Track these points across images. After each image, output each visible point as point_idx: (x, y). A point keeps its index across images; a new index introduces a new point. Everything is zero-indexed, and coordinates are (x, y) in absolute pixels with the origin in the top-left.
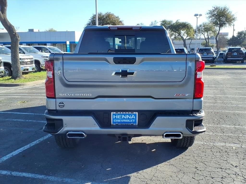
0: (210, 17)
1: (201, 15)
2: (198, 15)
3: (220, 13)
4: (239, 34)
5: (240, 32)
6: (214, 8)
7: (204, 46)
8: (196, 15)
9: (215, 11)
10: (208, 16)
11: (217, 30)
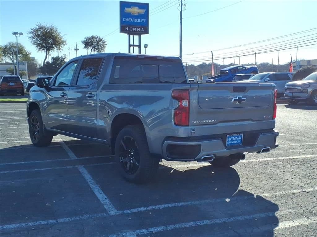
0: (33, 38)
1: (21, 34)
2: (17, 34)
3: (46, 33)
4: (53, 60)
5: (54, 57)
6: (39, 26)
7: (11, 74)
8: (15, 33)
9: (39, 30)
10: (31, 35)
11: (28, 53)
